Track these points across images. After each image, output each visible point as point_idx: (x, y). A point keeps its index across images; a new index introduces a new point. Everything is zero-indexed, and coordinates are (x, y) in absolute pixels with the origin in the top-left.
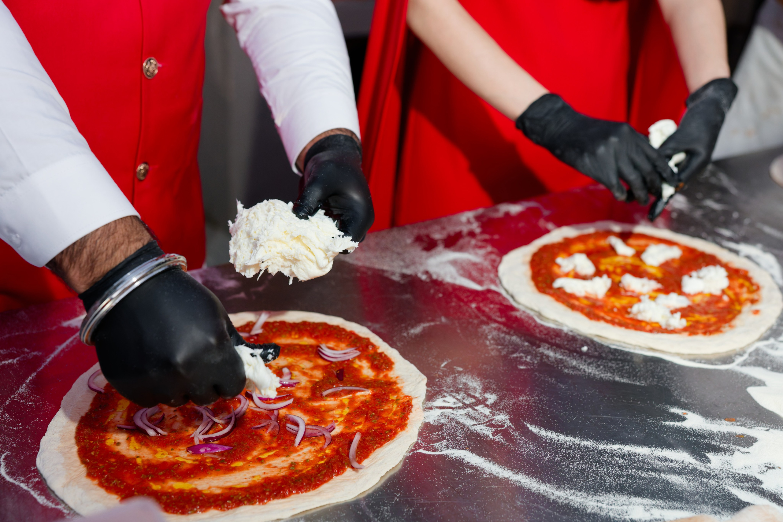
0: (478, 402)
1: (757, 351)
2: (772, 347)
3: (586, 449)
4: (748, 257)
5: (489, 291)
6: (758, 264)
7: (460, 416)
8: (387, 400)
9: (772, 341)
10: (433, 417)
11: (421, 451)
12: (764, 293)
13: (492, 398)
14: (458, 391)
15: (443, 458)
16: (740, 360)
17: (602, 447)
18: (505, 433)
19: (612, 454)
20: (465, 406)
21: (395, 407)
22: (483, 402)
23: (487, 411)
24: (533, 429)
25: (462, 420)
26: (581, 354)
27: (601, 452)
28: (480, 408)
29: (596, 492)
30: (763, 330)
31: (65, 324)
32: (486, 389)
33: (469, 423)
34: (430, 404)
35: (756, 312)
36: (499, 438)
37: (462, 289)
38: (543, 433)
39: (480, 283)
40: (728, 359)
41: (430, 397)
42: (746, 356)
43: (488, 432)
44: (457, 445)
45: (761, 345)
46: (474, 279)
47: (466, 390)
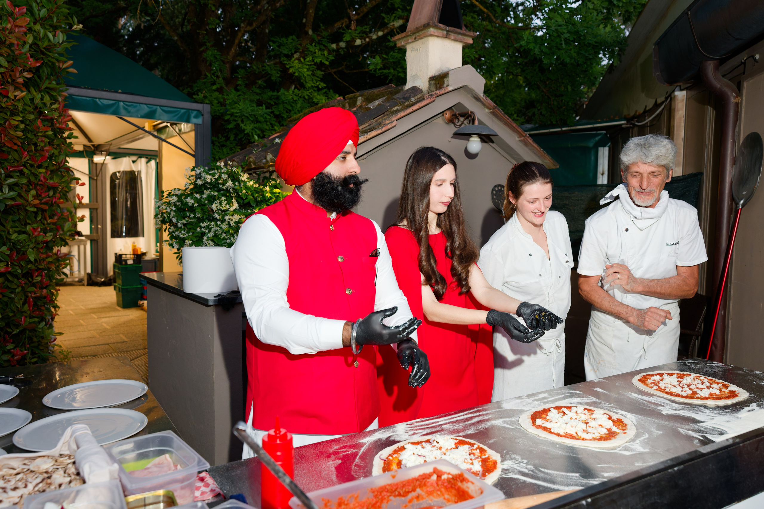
0: (520, 462)
1: (626, 446)
2: (632, 445)
3: (562, 475)
4: (622, 415)
5: (516, 428)
6: (626, 417)
7: (515, 466)
8: (488, 462)
9: (632, 443)
10: (505, 467)
11: (504, 476)
12: (628, 427)
13: (525, 461)
14: (512, 459)
15: (511, 478)
16: (619, 449)
17: (568, 474)
18: (532, 471)
19: (572, 476)
20: (516, 464)
21: (491, 463)
22: (523, 462)
23: (524, 465)
24: (543, 470)
25: (516, 467)
26: (556, 447)
27: (568, 476)
28: (521, 464)
29: (567, 486)
30: (628, 439)
31: (361, 441)
32: (522, 459)
33: (518, 468)
34: (503, 463)
35: (625, 433)
36: (530, 472)
37: (505, 428)
38: (546, 471)
39: (512, 426)
40: (614, 449)
41: (502, 461)
42: (621, 448)
43: (526, 471)
44: (516, 474)
45: (627, 444)
46: (509, 425)
47: (515, 459)
